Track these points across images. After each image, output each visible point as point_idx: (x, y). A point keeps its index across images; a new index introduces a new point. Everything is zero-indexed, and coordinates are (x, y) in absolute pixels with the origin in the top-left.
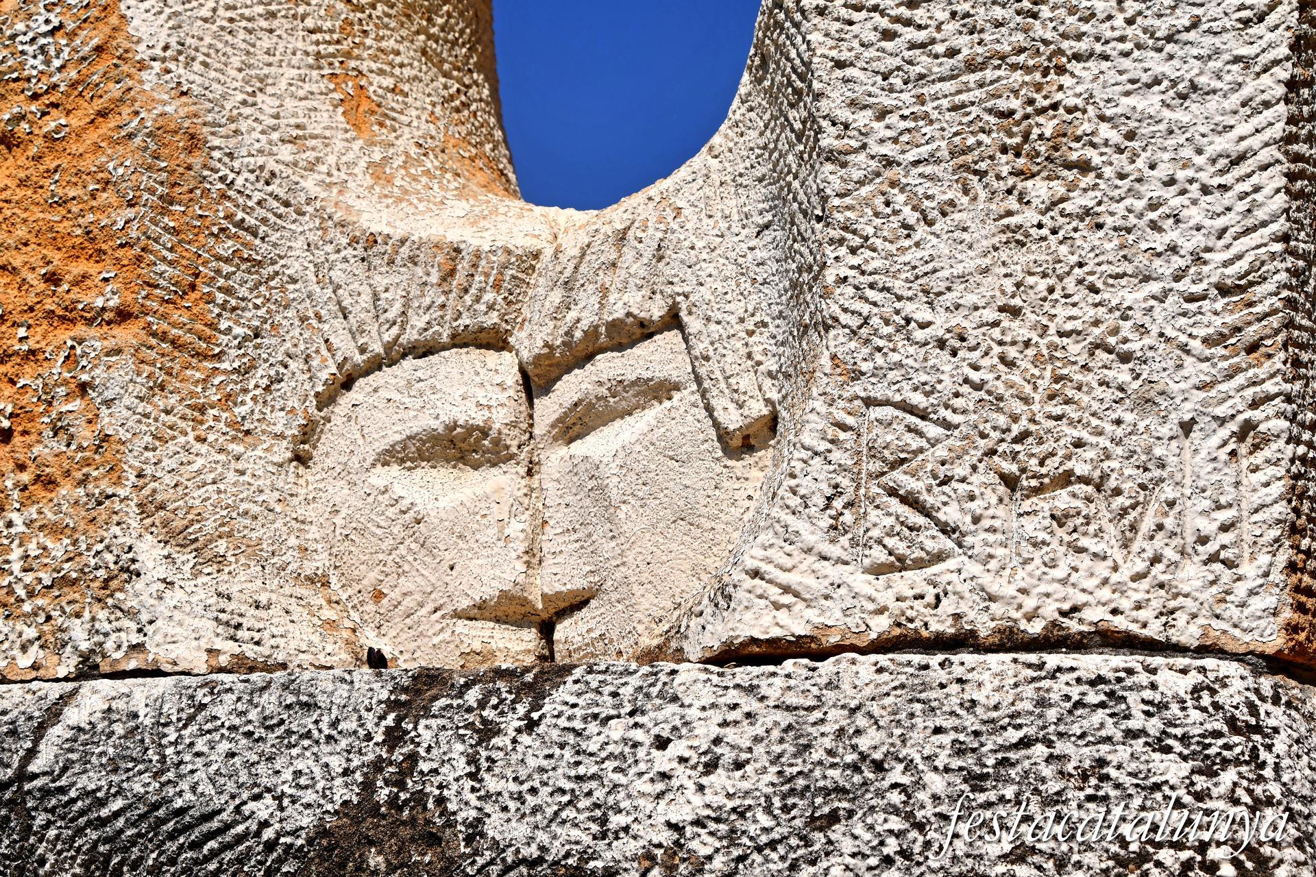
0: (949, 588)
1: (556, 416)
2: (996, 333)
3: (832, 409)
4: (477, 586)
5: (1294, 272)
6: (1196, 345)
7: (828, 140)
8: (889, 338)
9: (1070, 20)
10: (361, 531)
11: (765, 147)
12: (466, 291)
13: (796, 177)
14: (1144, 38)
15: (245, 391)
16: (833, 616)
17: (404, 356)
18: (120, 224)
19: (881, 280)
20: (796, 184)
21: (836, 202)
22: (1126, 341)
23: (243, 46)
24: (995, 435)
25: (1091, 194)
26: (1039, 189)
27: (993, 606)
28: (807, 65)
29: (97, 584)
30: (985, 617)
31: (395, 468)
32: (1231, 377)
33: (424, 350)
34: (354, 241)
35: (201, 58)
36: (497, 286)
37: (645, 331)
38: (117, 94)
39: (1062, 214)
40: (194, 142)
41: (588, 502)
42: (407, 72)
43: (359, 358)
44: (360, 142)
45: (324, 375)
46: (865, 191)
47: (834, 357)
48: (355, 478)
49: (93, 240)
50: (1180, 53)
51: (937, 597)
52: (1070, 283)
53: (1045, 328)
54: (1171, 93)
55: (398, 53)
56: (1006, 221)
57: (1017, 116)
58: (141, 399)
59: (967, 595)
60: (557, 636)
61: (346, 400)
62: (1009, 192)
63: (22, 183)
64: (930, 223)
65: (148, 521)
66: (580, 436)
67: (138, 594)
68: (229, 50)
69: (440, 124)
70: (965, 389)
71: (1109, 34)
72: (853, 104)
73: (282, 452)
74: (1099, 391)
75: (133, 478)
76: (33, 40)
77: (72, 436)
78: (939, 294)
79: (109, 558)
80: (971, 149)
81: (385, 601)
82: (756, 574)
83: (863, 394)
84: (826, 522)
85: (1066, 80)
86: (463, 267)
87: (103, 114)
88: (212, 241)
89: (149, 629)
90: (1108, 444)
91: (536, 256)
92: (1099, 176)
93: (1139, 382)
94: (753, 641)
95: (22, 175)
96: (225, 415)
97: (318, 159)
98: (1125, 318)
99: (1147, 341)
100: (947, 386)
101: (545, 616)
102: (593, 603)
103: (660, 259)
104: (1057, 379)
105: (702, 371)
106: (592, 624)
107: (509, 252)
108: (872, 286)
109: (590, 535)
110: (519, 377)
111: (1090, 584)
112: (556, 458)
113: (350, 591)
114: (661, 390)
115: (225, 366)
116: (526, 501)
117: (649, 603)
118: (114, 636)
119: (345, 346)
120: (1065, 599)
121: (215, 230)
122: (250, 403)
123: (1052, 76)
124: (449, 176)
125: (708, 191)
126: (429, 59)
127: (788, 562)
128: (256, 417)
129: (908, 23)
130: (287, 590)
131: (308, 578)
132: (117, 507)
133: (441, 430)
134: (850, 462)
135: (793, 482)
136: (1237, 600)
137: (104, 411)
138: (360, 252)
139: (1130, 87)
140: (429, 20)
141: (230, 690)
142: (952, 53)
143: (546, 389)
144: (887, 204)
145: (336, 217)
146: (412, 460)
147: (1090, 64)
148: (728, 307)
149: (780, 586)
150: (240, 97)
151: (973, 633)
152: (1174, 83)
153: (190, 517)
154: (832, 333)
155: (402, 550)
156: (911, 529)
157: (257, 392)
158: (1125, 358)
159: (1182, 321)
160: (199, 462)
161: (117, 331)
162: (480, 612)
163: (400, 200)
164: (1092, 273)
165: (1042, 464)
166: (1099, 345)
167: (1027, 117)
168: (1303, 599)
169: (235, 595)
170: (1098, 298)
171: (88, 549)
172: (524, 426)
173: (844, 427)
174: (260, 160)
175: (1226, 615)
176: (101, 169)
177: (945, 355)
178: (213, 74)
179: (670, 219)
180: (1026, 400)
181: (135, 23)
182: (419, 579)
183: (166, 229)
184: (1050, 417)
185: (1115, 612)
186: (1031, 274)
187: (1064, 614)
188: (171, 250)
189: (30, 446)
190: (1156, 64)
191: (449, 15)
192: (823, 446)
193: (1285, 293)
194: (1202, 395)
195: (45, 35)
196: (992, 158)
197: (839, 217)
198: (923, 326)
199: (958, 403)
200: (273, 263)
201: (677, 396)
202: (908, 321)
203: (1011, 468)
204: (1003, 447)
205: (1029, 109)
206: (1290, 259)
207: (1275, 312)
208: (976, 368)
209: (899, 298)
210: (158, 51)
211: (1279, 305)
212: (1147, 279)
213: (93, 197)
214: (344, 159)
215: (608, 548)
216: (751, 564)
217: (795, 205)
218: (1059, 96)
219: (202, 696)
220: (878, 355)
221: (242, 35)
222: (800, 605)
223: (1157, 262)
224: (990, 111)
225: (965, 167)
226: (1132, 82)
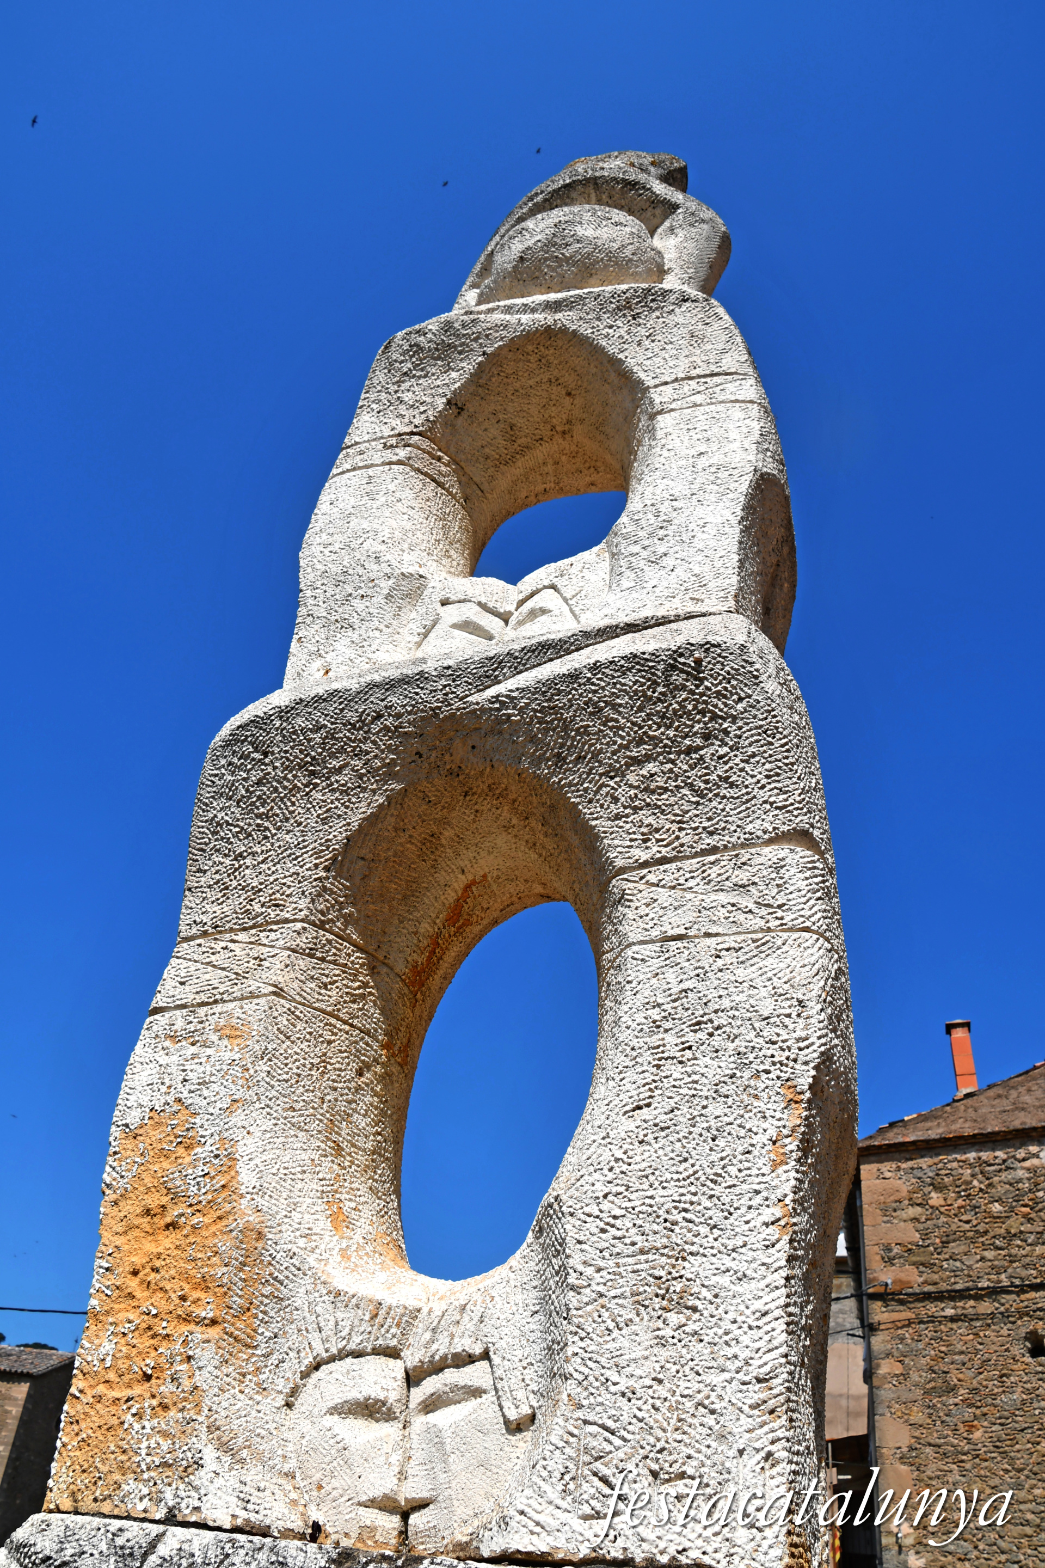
0: (622, 1532)
1: (421, 1399)
2: (650, 1391)
3: (567, 1424)
4: (372, 1488)
5: (791, 1373)
6: (746, 1408)
7: (572, 1279)
8: (597, 1389)
9: (689, 1235)
10: (315, 1450)
11: (538, 1272)
12: (382, 1326)
13: (554, 1292)
14: (722, 1248)
15: (266, 1366)
16: (561, 1543)
17: (347, 1356)
18: (219, 1275)
19: (595, 1356)
20: (553, 1296)
21: (574, 1312)
22: (713, 1403)
23: (289, 1187)
24: (648, 1448)
25: (698, 1323)
26: (673, 1318)
27: (644, 1544)
28: (564, 1240)
29: (181, 1469)
30: (639, 1551)
31: (336, 1416)
32: (762, 1427)
33: (358, 1354)
34: (330, 1292)
35: (269, 1193)
36: (398, 1325)
37: (470, 1359)
38: (228, 1209)
39: (684, 1332)
40: (260, 1236)
41: (433, 1449)
42: (362, 1199)
43: (325, 1355)
44: (337, 1238)
45: (306, 1362)
46: (589, 1308)
47: (569, 1395)
48: (315, 1420)
49: (205, 1281)
50: (739, 1258)
51: (615, 1537)
52: (687, 1368)
53: (675, 1392)
54: (735, 1277)
55: (359, 1190)
56: (657, 1333)
57: (663, 1280)
58: (216, 1368)
59: (631, 1537)
60: (410, 1521)
61: (316, 1375)
62: (659, 1318)
63: (177, 1247)
64: (620, 1329)
65: (211, 1436)
66: (432, 1411)
67: (201, 1478)
68: (282, 1189)
69: (375, 1226)
70: (634, 1421)
71: (706, 1245)
72: (585, 1263)
73: (280, 1401)
74: (700, 1429)
75: (206, 1411)
76: (195, 1178)
77: (180, 1384)
78: (623, 1368)
79: (189, 1455)
80: (641, 1293)
81: (323, 1491)
82: (522, 1513)
83: (583, 1418)
84: (561, 1487)
85: (686, 1264)
86: (382, 1313)
87: (220, 1218)
88: (261, 1286)
89: (204, 1499)
90: (704, 1459)
91: (419, 1311)
92: (702, 1315)
93: (719, 1426)
94: (518, 1551)
95: (178, 1243)
96: (255, 1379)
97: (316, 1246)
98: (713, 1390)
99: (724, 1404)
100: (625, 1418)
101: (405, 1509)
102: (431, 1506)
103: (482, 1322)
104: (680, 1420)
105: (499, 1386)
106: (430, 1519)
107: (406, 1308)
108: (590, 1359)
109: (433, 1468)
110: (404, 1375)
111: (693, 1536)
112: (420, 1422)
113: (305, 1483)
114: (476, 1392)
115: (258, 1352)
116: (401, 1443)
117: (461, 1511)
118: (186, 1500)
119: (319, 1349)
120: (680, 1544)
121: (263, 1281)
122: (268, 1373)
123: (680, 1262)
124: (377, 1255)
125: (508, 1289)
126: (373, 1191)
127: (539, 1508)
128: (270, 1380)
129: (613, 1226)
130: (274, 1480)
131: (286, 1474)
132: (197, 1427)
133: (362, 1400)
134: (574, 1455)
135: (545, 1463)
136: (763, 1551)
137: (197, 1373)
138: (332, 1299)
139: (716, 1272)
140: (375, 1172)
141: (242, 1547)
142: (633, 1244)
143: (417, 1384)
144: (600, 1316)
145: (322, 1279)
146: (345, 1414)
147: (697, 1258)
148: (515, 1353)
149: (534, 1521)
150: (285, 1213)
151: (632, 1559)
152: (736, 1272)
153: (231, 1435)
154: (569, 1382)
155: (335, 1463)
156: (604, 1496)
157: (273, 1367)
158: (713, 1412)
159: (739, 1395)
160: (240, 1404)
161: (210, 1330)
162: (372, 1503)
163: (353, 1270)
164: (697, 1365)
165: (671, 1466)
166: (700, 1404)
167: (668, 1280)
168: (793, 1550)
169: (249, 1483)
170: (700, 1378)
171: (180, 1448)
172: (404, 1401)
173: (572, 1435)
174: (289, 1246)
175: (758, 1559)
176: (215, 1246)
177: (625, 1400)
178: (273, 1201)
179: (488, 1302)
180: (664, 1431)
181: (242, 1175)
182: (342, 1481)
183: (240, 1279)
184: (675, 1441)
185: (704, 1553)
186: (668, 1362)
187: (679, 1552)
188: (241, 1290)
189: (159, 1386)
190: (728, 1262)
191: (384, 1168)
192: (561, 1444)
193: (787, 1384)
194: (747, 1435)
195: (200, 1176)
196: (651, 1299)
197: (576, 1320)
198: (615, 1384)
199: (630, 1428)
200: (289, 1299)
201: (484, 1396)
202: (607, 1380)
203: (655, 1467)
204: (652, 1455)
205: (669, 1277)
206: (788, 1366)
207: (782, 1394)
208: (640, 1410)
209: (604, 1368)
210: (250, 1190)
211: (784, 1390)
212: (723, 1371)
213: (209, 1259)
214: (329, 1246)
215: (442, 1477)
216: (521, 1507)
217: (552, 1307)
218: (683, 1272)
219: (228, 1548)
220: (591, 1397)
221: (289, 1181)
222: (545, 1534)
223: (728, 1363)
224: (651, 1275)
225: (638, 1302)
226: (717, 1269)
